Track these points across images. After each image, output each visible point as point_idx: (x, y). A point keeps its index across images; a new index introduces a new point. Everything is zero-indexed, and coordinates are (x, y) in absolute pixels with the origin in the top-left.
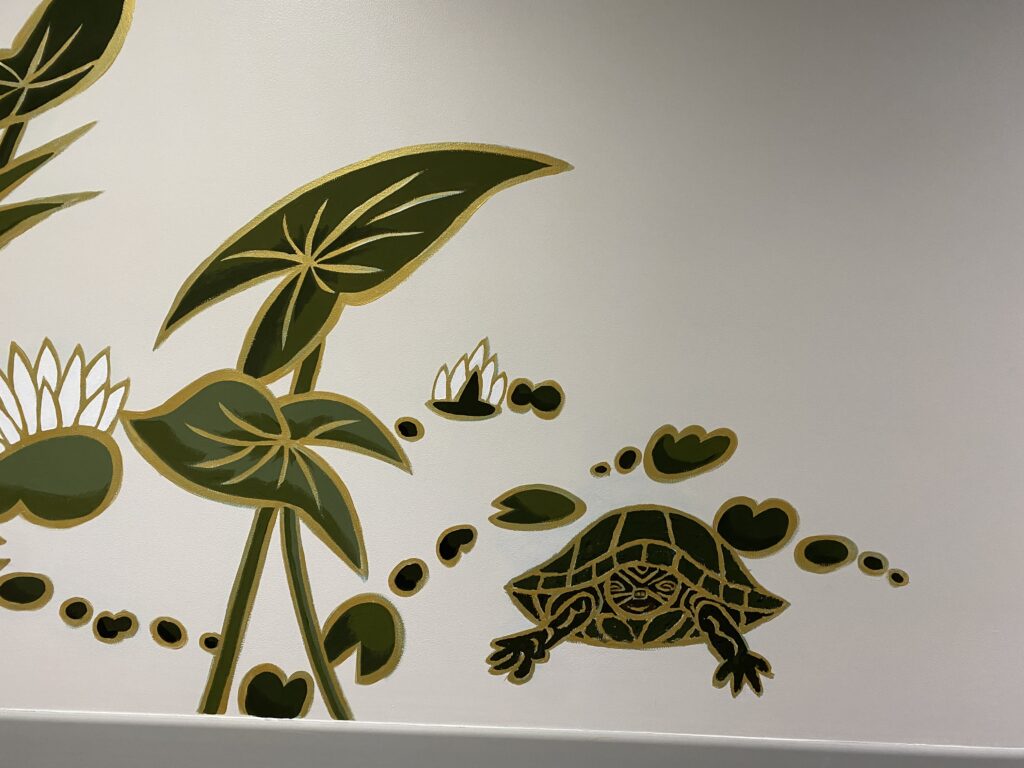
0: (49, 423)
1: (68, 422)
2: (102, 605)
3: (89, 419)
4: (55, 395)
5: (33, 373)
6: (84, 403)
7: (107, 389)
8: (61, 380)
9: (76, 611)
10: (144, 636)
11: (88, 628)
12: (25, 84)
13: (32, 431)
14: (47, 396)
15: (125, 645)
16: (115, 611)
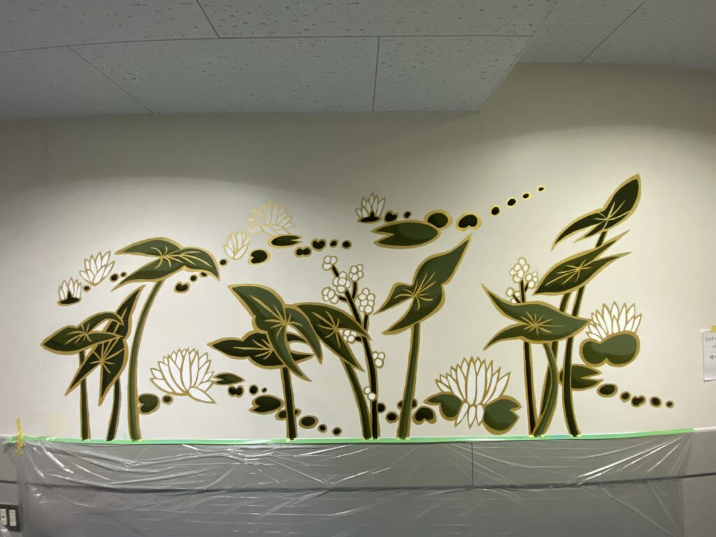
0: (616, 330)
1: (622, 330)
2: (634, 394)
3: (628, 328)
4: (617, 321)
5: (610, 313)
6: (627, 322)
7: (634, 317)
8: (619, 315)
9: (625, 396)
10: (647, 404)
11: (629, 402)
12: (608, 219)
13: (610, 333)
14: (615, 321)
15: (642, 407)
16: (638, 396)
